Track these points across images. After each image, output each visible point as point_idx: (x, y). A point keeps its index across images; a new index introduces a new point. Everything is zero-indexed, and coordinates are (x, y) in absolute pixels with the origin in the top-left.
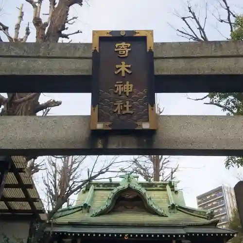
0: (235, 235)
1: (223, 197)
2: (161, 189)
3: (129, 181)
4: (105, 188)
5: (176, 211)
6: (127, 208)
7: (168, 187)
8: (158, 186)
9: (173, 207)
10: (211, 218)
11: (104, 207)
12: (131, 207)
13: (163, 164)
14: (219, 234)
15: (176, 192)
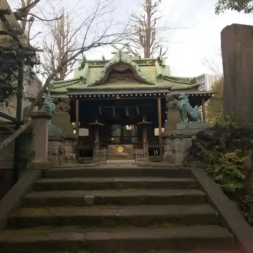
0: (213, 95)
1: (204, 83)
2: (150, 64)
3: (120, 56)
4: (99, 66)
5: (162, 80)
6: (119, 79)
7: (157, 63)
8: (148, 62)
9: (160, 77)
10: (194, 84)
11: (98, 79)
12: (122, 79)
13: (153, 49)
14: (199, 95)
15: (164, 66)
